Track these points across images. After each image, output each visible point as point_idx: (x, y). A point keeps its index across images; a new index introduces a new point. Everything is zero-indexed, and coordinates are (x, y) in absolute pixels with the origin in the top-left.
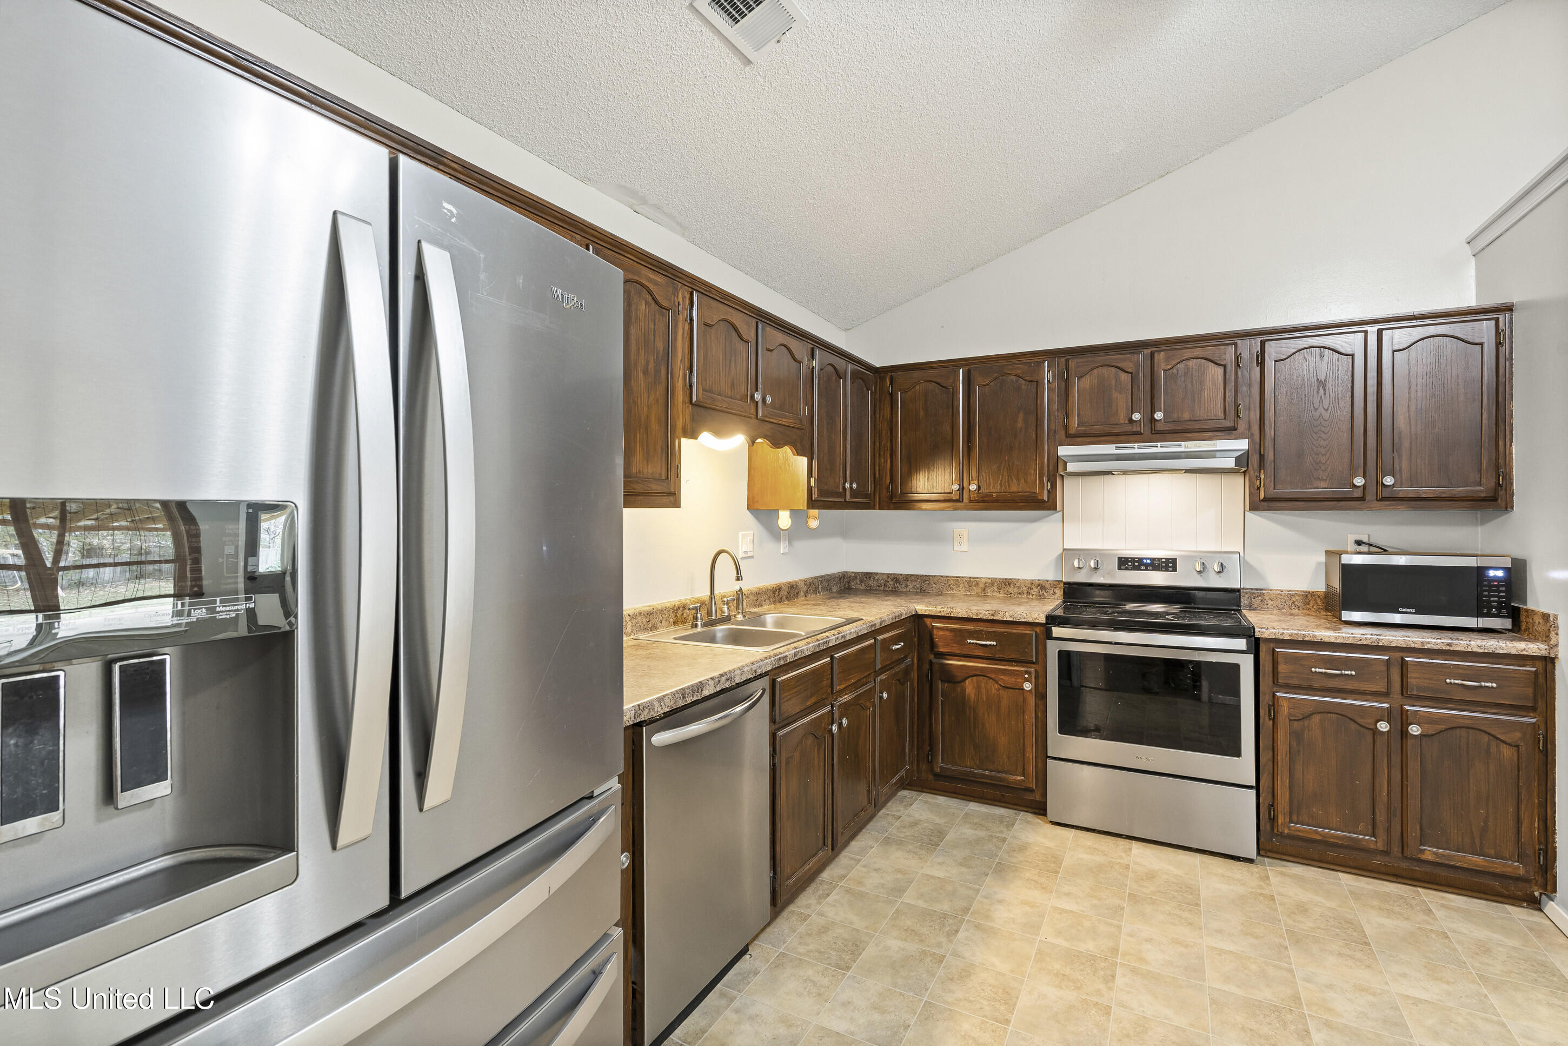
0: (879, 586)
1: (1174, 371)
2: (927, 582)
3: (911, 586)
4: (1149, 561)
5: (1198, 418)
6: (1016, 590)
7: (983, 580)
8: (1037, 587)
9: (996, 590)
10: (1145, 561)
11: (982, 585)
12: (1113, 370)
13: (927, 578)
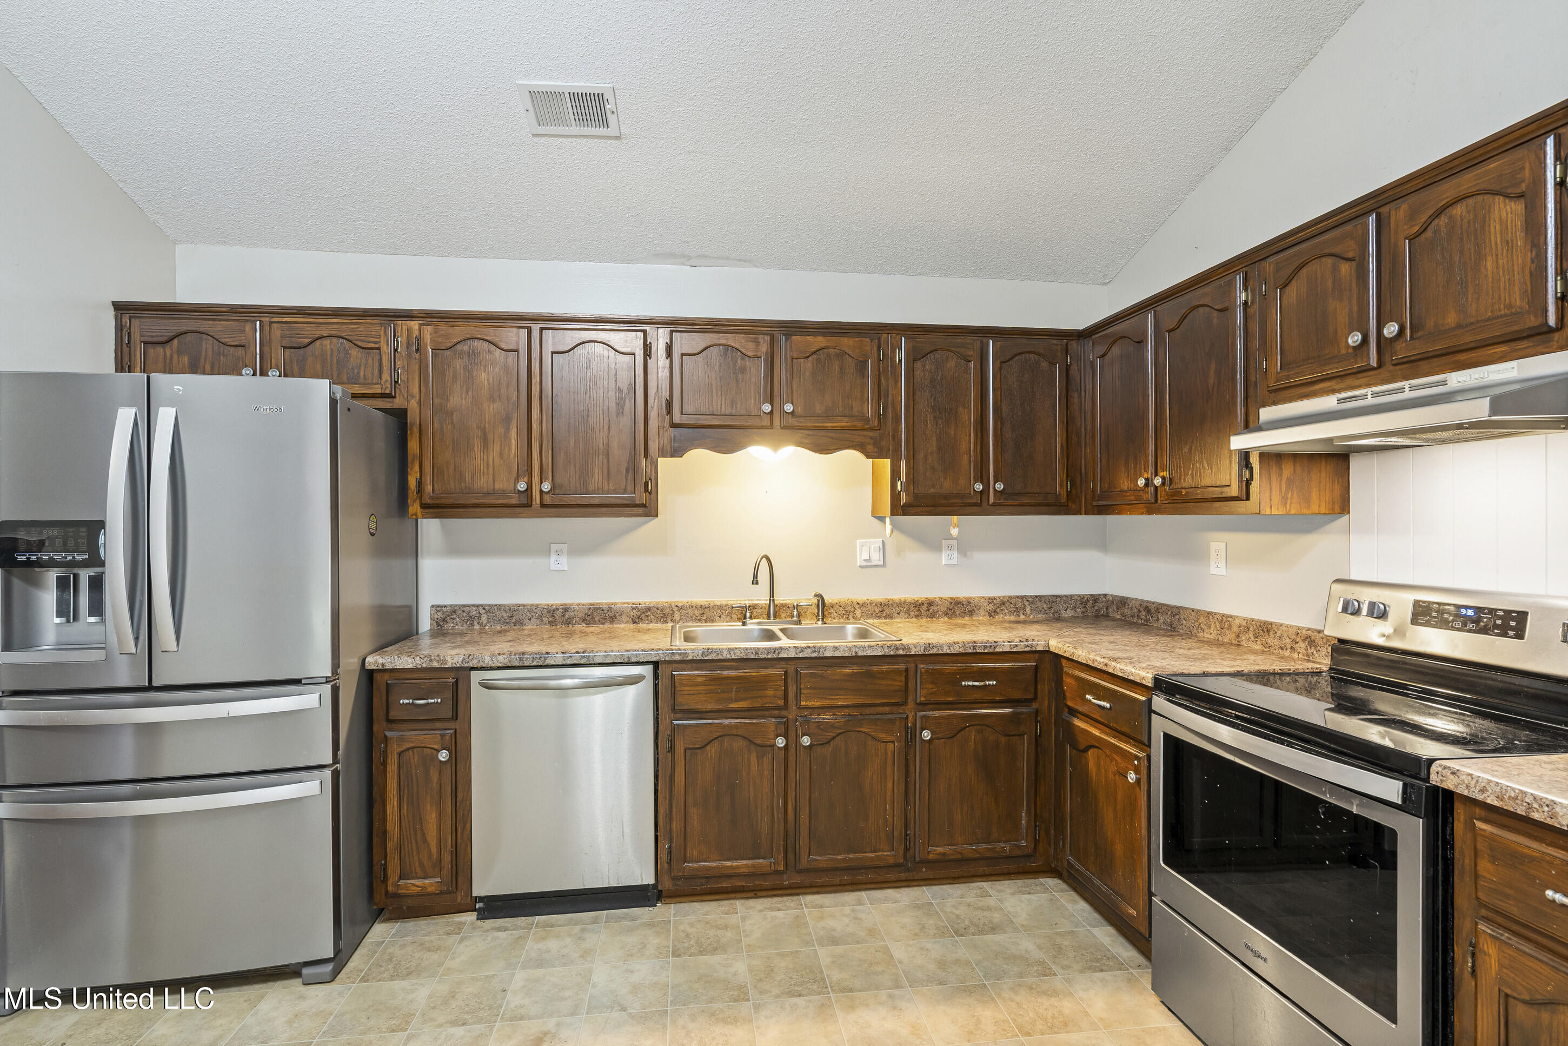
0: (1132, 616)
1: (1429, 233)
2: (1177, 617)
3: (1161, 621)
4: (1470, 613)
5: (1473, 320)
6: (1276, 642)
7: (1237, 622)
8: (1304, 641)
9: (1252, 638)
10: (1463, 611)
11: (1235, 629)
12: (1329, 261)
13: (1175, 611)
